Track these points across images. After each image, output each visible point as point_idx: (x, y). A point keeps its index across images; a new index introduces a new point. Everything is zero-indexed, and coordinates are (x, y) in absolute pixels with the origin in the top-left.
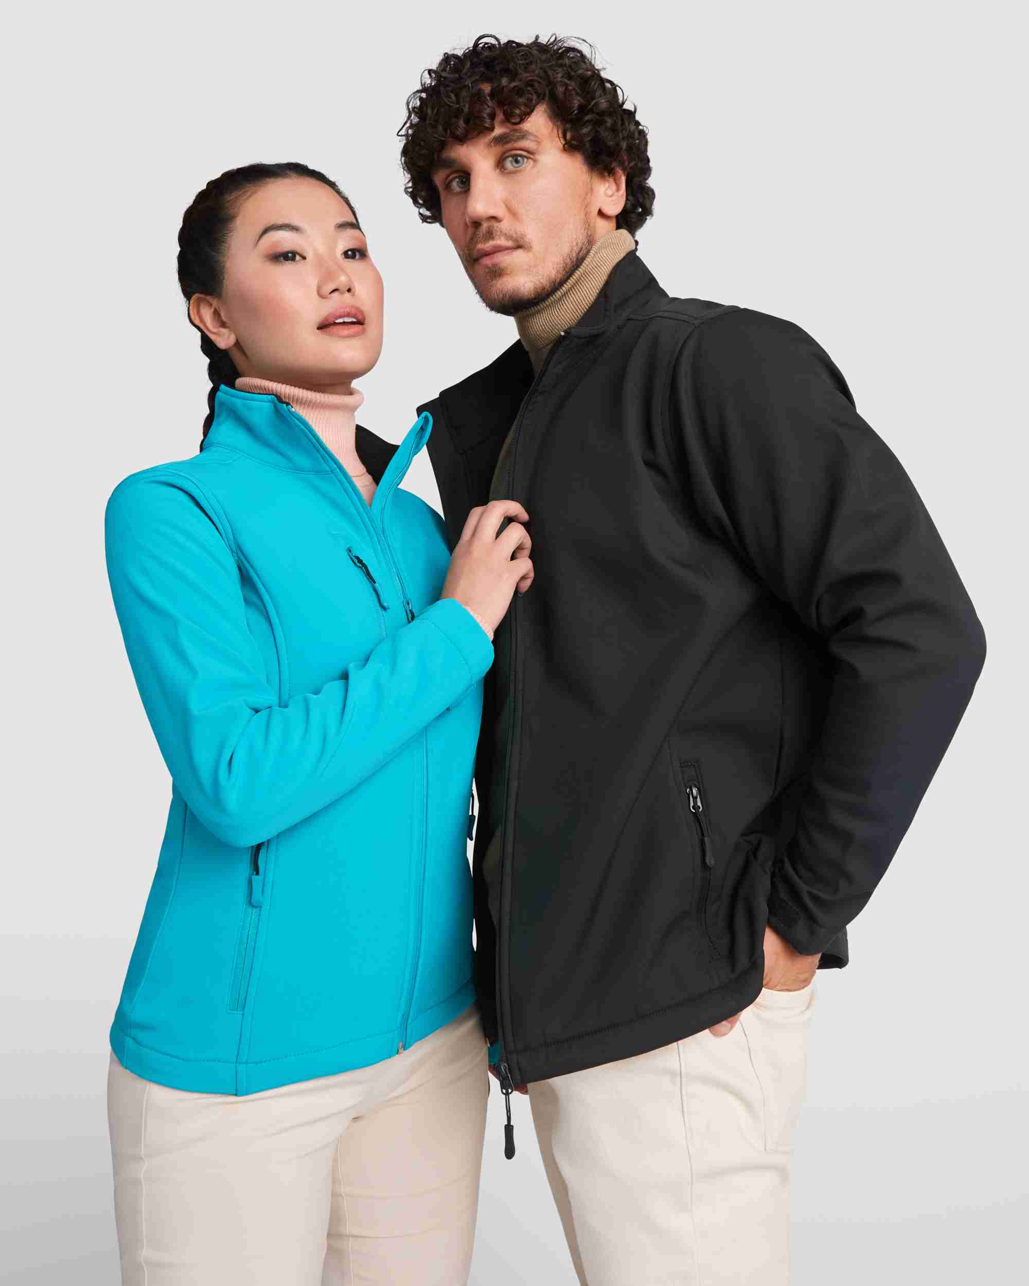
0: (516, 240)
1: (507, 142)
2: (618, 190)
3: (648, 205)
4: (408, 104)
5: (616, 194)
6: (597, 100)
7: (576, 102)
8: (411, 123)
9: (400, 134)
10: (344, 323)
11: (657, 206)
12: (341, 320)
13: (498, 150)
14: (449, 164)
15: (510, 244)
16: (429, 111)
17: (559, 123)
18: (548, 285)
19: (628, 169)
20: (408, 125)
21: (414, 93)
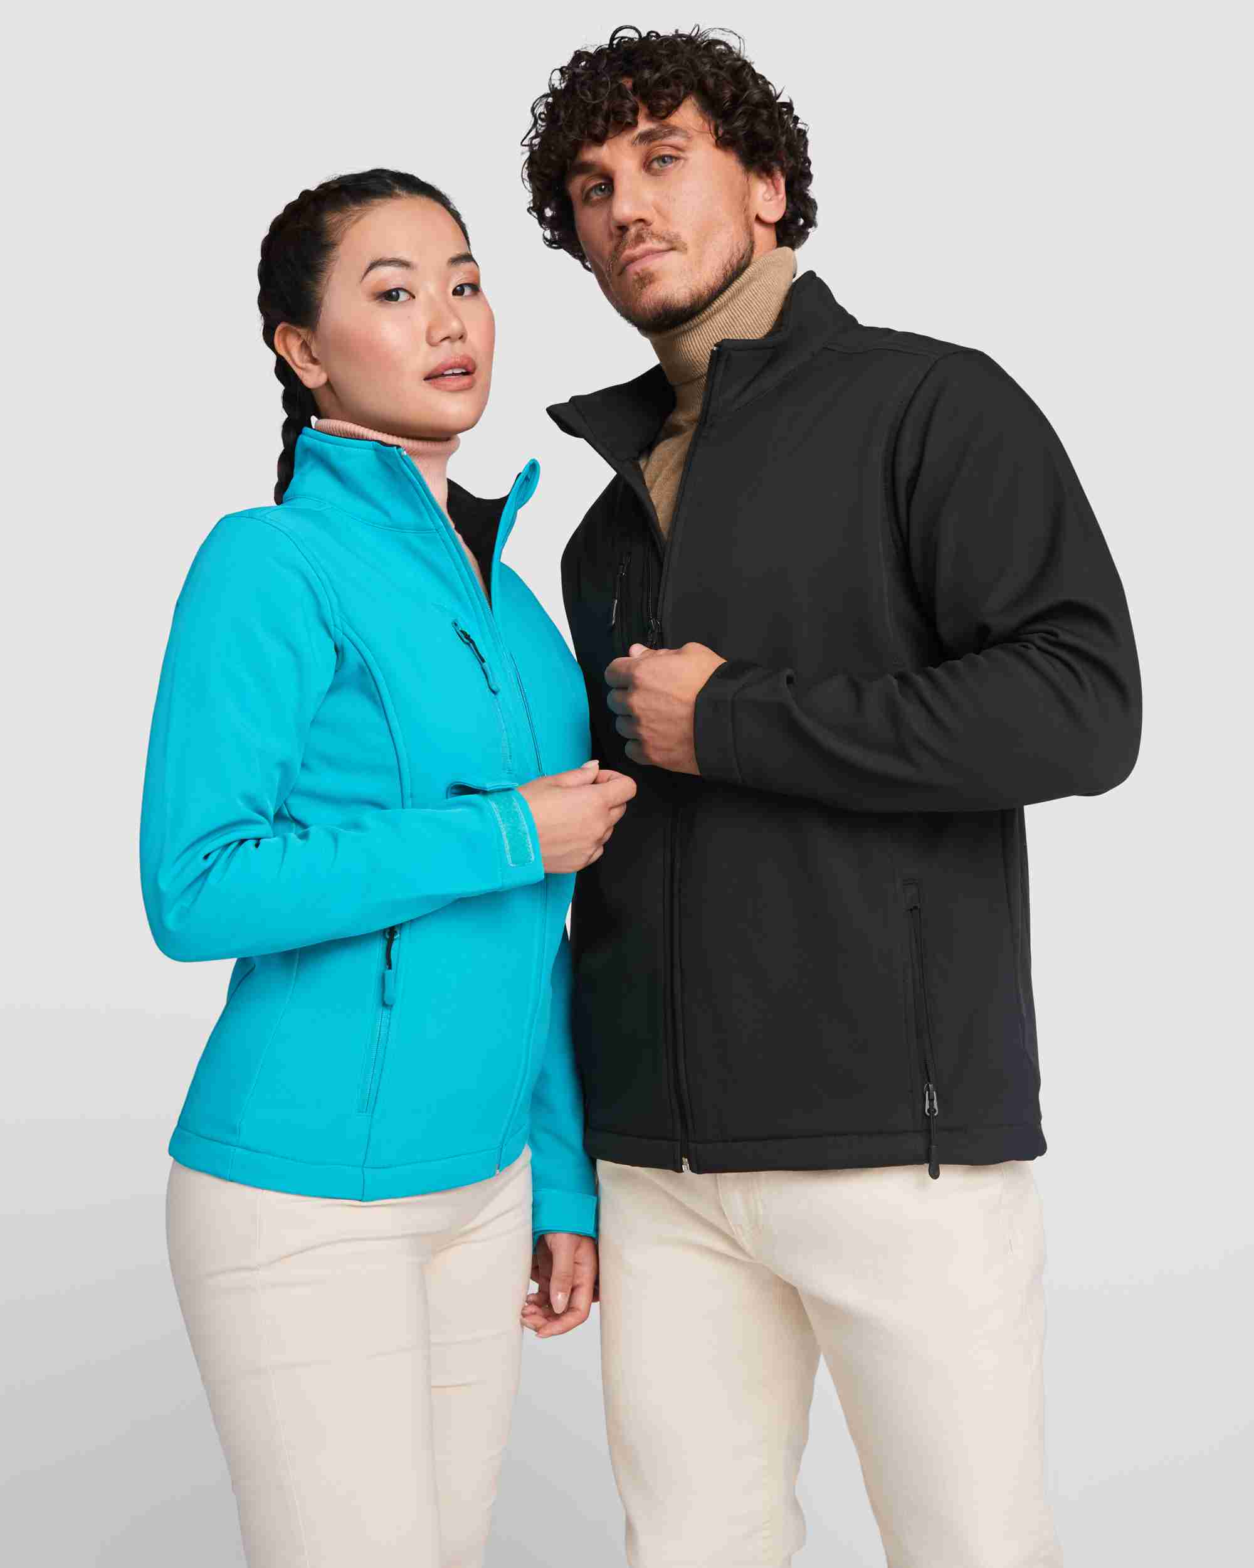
0: (669, 241)
1: (655, 140)
2: (777, 193)
3: (811, 215)
4: (533, 109)
5: (775, 197)
6: (750, 91)
7: (727, 93)
8: (537, 132)
9: (523, 143)
10: (453, 374)
11: (820, 216)
12: (450, 372)
13: (643, 148)
14: (586, 168)
15: (663, 246)
16: (562, 114)
17: (710, 117)
18: (706, 292)
19: (787, 170)
20: (533, 134)
21: (541, 97)
